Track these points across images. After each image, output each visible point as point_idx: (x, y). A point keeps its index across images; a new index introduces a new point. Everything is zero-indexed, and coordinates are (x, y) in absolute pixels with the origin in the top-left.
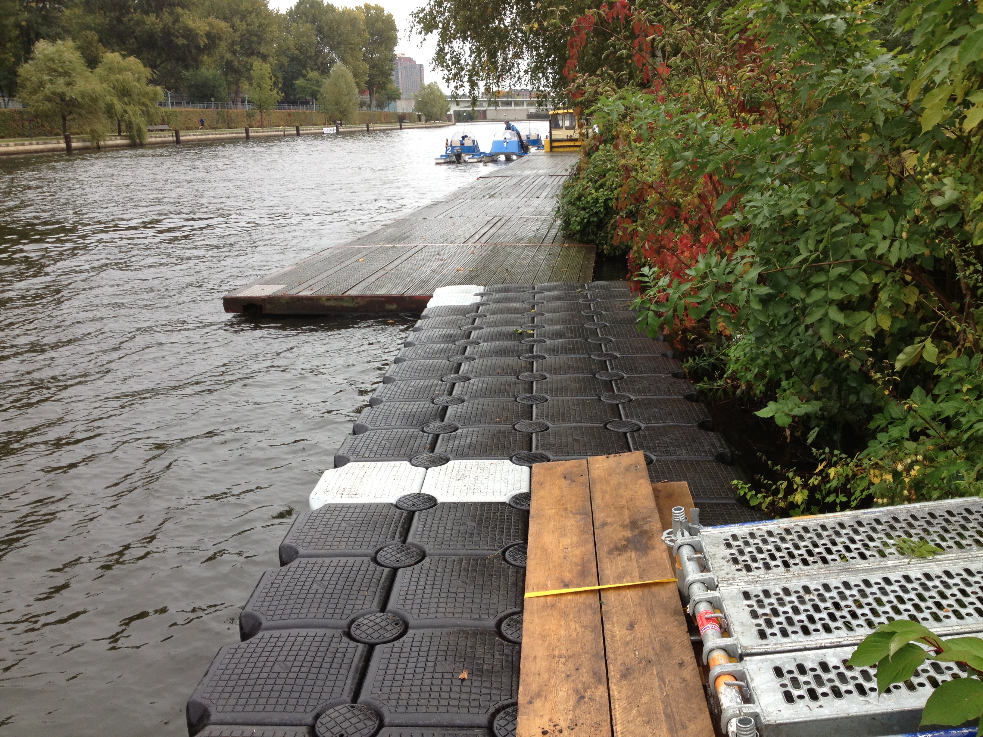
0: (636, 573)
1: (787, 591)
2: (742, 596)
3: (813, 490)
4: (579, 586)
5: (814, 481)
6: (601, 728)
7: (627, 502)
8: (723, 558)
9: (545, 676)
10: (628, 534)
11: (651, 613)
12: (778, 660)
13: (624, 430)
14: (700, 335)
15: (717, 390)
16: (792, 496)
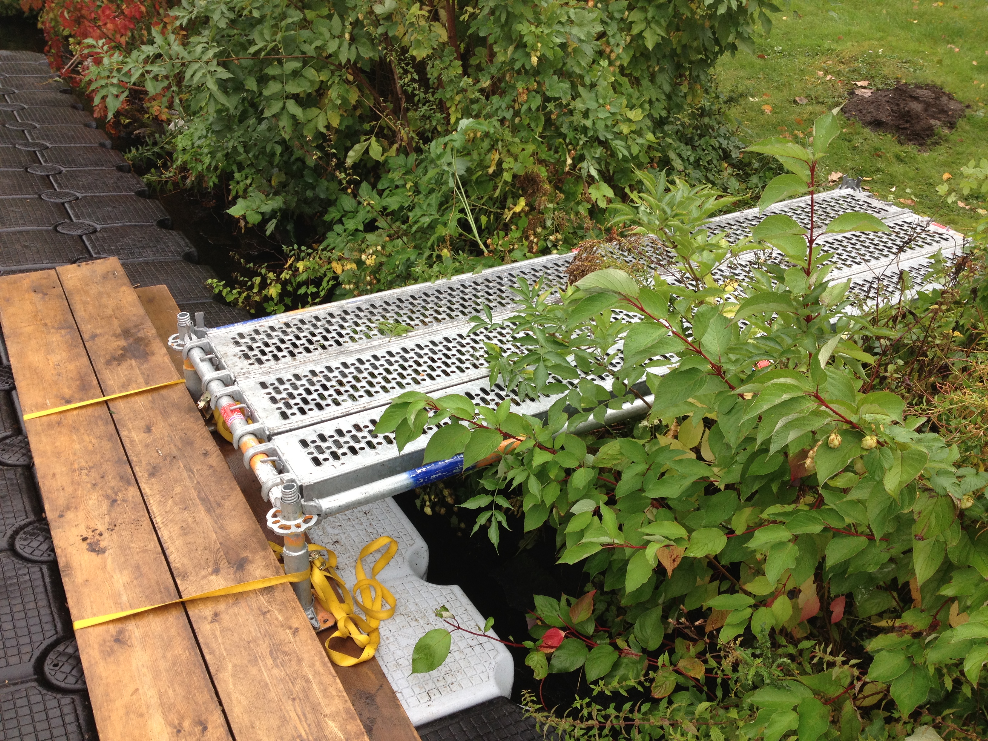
0: (141, 380)
1: (297, 377)
2: (259, 386)
3: (285, 283)
4: (81, 400)
5: (285, 275)
6: (140, 523)
7: (113, 311)
8: (235, 355)
9: (69, 490)
10: (122, 343)
11: (165, 414)
12: (303, 434)
13: (79, 232)
14: (135, 120)
15: (167, 182)
16: (266, 290)
